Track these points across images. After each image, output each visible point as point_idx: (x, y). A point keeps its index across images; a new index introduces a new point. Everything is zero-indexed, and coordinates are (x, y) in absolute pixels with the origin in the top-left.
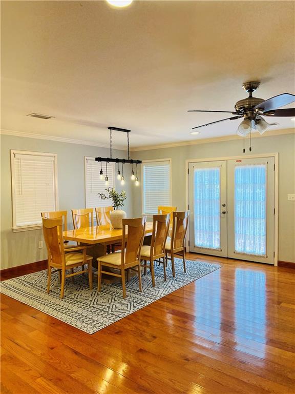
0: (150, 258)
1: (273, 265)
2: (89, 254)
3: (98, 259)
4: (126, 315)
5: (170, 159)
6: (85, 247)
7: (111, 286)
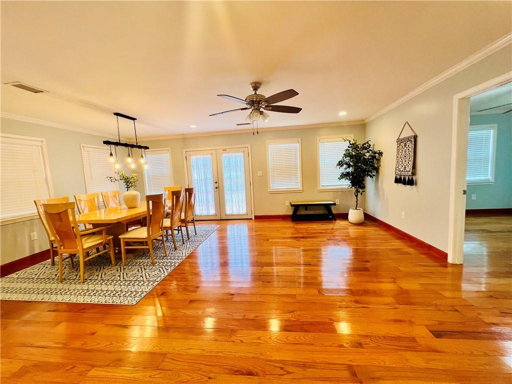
0: (171, 228)
1: (251, 219)
2: (108, 234)
3: (120, 237)
4: (162, 277)
5: (169, 149)
6: (105, 228)
7: (134, 259)
